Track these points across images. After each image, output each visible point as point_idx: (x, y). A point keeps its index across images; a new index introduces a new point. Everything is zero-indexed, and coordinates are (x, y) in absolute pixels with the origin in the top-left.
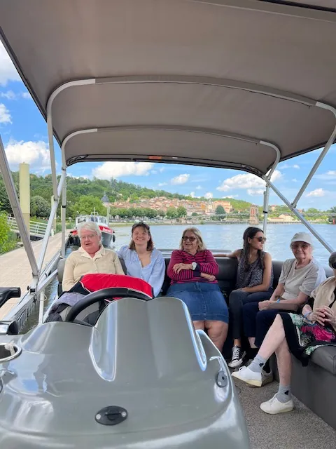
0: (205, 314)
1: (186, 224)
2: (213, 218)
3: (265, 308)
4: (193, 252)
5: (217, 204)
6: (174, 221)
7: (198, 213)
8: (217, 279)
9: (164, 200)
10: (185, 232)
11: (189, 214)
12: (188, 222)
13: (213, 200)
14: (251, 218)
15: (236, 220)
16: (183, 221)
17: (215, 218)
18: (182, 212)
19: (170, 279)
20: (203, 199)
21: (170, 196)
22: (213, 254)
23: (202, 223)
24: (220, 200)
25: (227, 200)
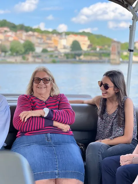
0: (57, 171)
1: (34, 62)
2: (67, 55)
3: (128, 163)
4: (45, 97)
5: (72, 39)
6: (19, 59)
7: (49, 49)
8: (73, 129)
9: (6, 31)
10: (35, 73)
11: (38, 50)
12: (37, 60)
13: (67, 34)
14: (112, 57)
15: (94, 58)
16: (31, 59)
17: (70, 56)
18: (29, 48)
19: (17, 131)
20: (55, 32)
21: (14, 28)
22: (69, 99)
23: (54, 62)
24: (76, 34)
25: (83, 34)
